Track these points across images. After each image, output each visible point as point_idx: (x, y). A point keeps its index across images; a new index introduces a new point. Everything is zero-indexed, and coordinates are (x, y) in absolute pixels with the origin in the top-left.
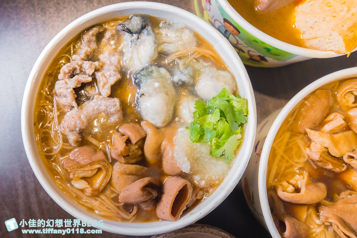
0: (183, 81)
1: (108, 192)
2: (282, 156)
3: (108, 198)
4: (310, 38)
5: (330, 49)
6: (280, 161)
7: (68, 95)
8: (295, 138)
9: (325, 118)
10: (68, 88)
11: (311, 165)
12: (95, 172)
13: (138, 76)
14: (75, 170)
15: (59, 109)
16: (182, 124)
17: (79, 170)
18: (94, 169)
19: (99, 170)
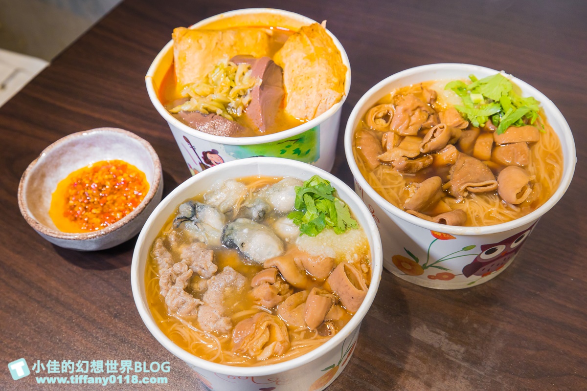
0: (261, 210)
1: (296, 336)
2: (385, 189)
3: (300, 340)
4: (313, 114)
5: (331, 104)
6: (388, 193)
7: (185, 298)
8: (379, 172)
9: (381, 144)
10: (179, 293)
11: (409, 176)
12: (268, 332)
13: (226, 239)
14: (251, 344)
15: (188, 320)
16: (295, 239)
17: (254, 342)
18: (265, 330)
19: (269, 327)
